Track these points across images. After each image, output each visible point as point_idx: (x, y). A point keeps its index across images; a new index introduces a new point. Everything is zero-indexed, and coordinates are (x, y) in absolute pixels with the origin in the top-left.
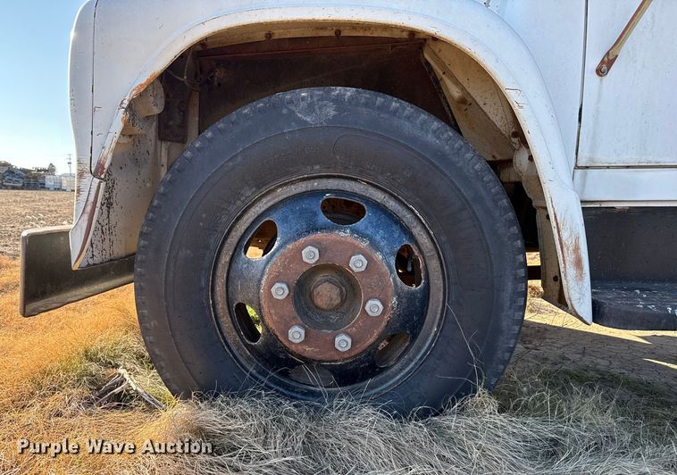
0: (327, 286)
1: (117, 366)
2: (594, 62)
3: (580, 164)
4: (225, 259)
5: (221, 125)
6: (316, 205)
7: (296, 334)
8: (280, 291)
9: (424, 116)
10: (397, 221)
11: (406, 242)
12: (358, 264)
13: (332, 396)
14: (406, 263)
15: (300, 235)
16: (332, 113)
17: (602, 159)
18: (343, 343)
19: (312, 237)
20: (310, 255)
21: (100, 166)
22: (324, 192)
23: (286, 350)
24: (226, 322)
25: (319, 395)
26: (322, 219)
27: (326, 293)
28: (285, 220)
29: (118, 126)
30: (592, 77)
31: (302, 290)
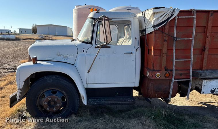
0: (52, 102)
1: (23, 112)
2: (87, 71)
3: (87, 83)
4: (38, 99)
5: (36, 83)
6: (50, 92)
7: (48, 109)
8: (46, 103)
9: (64, 80)
10: (62, 93)
11: (63, 96)
12: (56, 100)
13: (54, 116)
14: (63, 98)
15: (48, 96)
16: (52, 81)
17: (89, 83)
18: (54, 109)
19: (50, 96)
20: (49, 99)
21: (21, 89)
22: (52, 90)
23: (47, 111)
24: (39, 107)
25: (52, 116)
26: (51, 94)
27: (52, 103)
28: (46, 94)
29: (23, 84)
30: (87, 73)
31: (49, 103)
